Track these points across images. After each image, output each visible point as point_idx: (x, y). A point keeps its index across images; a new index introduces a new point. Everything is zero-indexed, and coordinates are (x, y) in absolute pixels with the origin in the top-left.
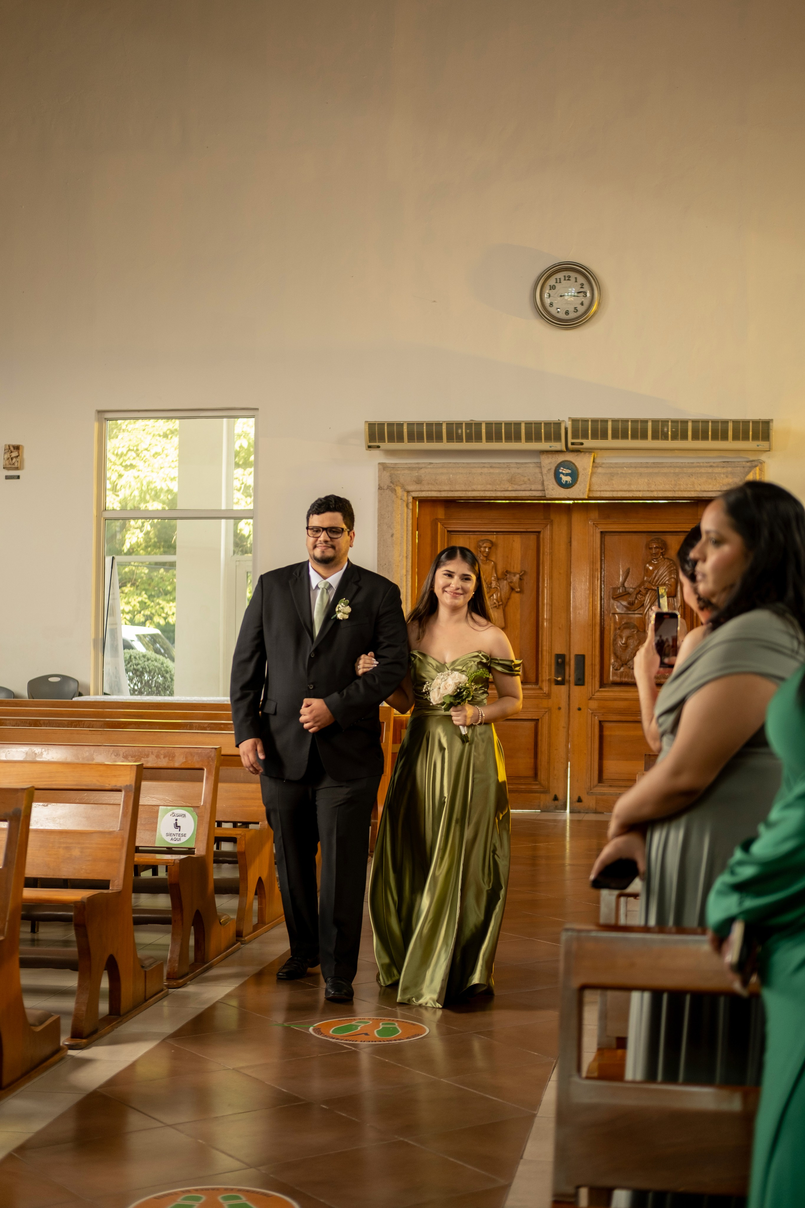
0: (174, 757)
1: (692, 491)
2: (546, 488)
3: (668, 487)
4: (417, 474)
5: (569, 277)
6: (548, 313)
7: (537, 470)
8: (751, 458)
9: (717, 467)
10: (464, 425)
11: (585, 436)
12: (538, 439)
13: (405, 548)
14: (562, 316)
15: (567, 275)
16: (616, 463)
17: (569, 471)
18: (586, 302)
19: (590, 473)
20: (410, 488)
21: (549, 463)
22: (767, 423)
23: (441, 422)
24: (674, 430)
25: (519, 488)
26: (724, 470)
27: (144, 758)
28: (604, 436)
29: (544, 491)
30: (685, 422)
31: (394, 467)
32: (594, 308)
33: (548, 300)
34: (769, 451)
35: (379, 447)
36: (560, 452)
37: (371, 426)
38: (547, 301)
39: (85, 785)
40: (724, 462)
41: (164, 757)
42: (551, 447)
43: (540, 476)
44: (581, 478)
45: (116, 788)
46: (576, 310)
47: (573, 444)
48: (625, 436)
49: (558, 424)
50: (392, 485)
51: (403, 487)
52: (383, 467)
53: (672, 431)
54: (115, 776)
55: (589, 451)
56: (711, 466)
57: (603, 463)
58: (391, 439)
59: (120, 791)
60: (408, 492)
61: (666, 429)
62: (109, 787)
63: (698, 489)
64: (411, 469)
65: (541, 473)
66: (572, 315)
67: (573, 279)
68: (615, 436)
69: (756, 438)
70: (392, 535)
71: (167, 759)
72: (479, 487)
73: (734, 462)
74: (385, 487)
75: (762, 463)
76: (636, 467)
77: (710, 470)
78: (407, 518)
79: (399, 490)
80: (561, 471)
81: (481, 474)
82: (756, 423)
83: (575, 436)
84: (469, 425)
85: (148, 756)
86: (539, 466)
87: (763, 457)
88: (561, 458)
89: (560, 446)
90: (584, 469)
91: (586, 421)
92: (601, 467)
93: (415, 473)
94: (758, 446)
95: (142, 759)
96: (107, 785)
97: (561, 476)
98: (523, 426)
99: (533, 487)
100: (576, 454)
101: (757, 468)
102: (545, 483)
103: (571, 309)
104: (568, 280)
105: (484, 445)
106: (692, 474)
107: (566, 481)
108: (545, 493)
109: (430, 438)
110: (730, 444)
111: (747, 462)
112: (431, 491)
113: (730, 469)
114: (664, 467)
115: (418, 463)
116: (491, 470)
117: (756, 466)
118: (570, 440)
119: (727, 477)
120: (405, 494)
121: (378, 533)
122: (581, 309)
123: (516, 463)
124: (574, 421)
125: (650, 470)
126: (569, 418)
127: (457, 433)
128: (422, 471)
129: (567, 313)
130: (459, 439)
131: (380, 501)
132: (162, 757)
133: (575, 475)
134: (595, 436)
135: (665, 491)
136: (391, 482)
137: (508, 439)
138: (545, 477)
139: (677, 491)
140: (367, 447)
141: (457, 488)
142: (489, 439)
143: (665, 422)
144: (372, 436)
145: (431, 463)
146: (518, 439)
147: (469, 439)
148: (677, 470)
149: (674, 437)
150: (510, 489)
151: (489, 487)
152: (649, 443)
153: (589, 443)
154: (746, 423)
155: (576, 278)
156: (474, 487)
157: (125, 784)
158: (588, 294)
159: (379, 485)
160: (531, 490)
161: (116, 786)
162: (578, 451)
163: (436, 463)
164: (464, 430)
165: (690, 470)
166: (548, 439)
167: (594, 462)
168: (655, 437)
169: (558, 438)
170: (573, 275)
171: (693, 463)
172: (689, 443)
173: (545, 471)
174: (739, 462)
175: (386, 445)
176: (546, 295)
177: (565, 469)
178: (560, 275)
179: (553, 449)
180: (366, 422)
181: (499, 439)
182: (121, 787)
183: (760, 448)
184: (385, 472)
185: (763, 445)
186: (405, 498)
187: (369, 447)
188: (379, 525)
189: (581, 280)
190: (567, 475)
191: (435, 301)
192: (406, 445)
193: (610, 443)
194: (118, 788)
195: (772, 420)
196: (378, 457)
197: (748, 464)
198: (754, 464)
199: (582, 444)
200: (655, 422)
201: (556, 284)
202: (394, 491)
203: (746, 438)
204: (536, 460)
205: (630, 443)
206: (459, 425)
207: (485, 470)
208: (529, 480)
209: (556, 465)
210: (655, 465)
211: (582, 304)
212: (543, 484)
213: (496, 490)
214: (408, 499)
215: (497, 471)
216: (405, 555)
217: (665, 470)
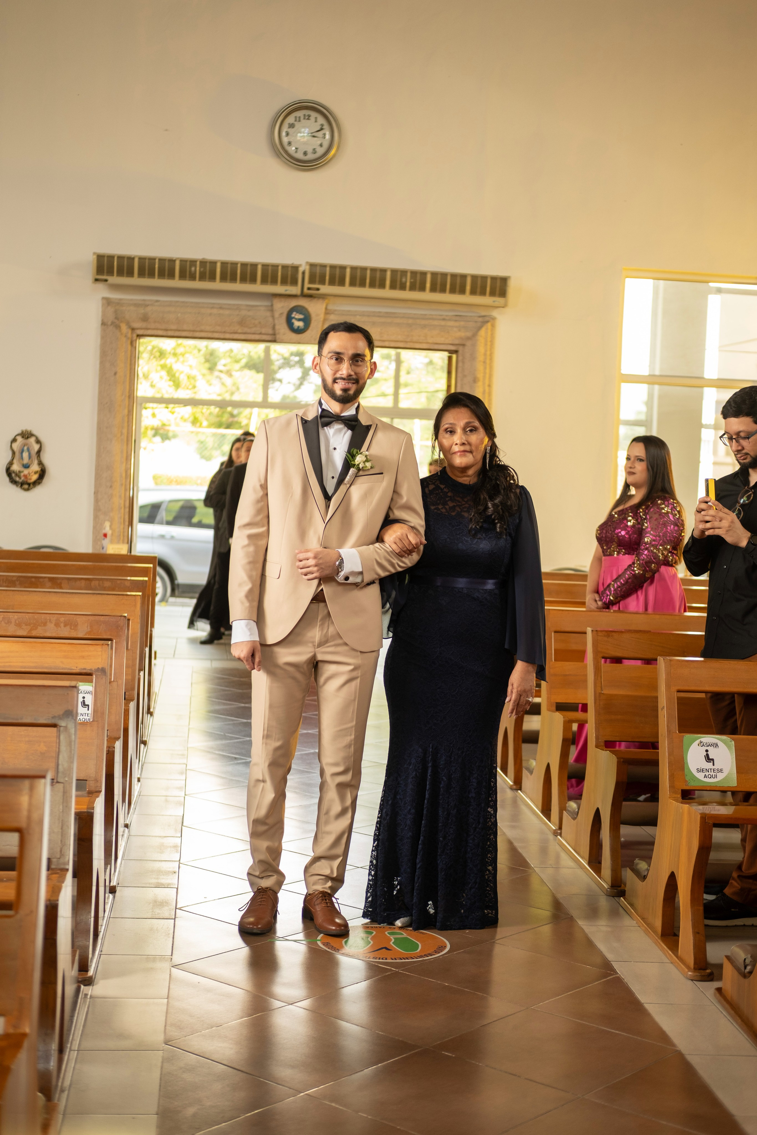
0: (76, 625)
1: (424, 343)
2: (277, 332)
3: (400, 338)
4: (143, 311)
5: (309, 116)
6: (286, 152)
7: (268, 314)
8: (483, 314)
9: (450, 320)
10: (198, 263)
11: (322, 282)
12: (274, 282)
13: (128, 387)
14: (300, 156)
15: (307, 114)
16: (349, 311)
17: (301, 316)
18: (326, 144)
19: (322, 319)
20: (135, 325)
21: (282, 307)
22: (504, 281)
23: (174, 259)
24: (412, 280)
25: (249, 331)
26: (457, 324)
27: (41, 626)
28: (342, 283)
29: (274, 334)
30: (424, 274)
31: (119, 303)
32: (333, 152)
33: (286, 138)
34: (503, 307)
35: (106, 280)
36: (294, 296)
37: (100, 258)
38: (285, 140)
39: (46, 668)
40: (457, 316)
41: (65, 626)
42: (286, 290)
43: (271, 319)
44: (313, 324)
45: (85, 671)
46: (314, 151)
47: (309, 289)
48: (363, 284)
49: (295, 268)
50: (116, 321)
51: (128, 324)
52: (107, 302)
53: (411, 283)
54: (83, 657)
55: (323, 297)
56: (444, 319)
57: (336, 310)
58: (120, 273)
59: (90, 674)
60: (133, 329)
61: (404, 280)
62: (77, 671)
63: (430, 341)
64: (137, 305)
65: (273, 317)
66: (310, 156)
67: (312, 119)
68: (353, 284)
69: (493, 294)
70: (115, 374)
71: (68, 627)
72: (208, 328)
73: (467, 316)
74: (109, 323)
75: (494, 319)
76: (368, 316)
77: (443, 323)
78: (131, 356)
79: (124, 327)
80: (293, 316)
81: (210, 314)
82: (494, 279)
83: (311, 281)
84: (203, 263)
85: (45, 624)
86: (271, 309)
87: (495, 313)
88: (294, 303)
89: (295, 290)
90: (317, 315)
91: (324, 266)
92: (332, 313)
93: (142, 311)
94: (494, 301)
95: (39, 627)
96: (73, 668)
97: (294, 321)
98: (260, 267)
99: (264, 331)
100: (309, 299)
101: (489, 324)
102: (277, 327)
103: (310, 150)
104: (308, 119)
105: (217, 285)
106: (424, 326)
107: (299, 327)
108: (275, 338)
109: (162, 275)
110: (467, 298)
111: (480, 317)
112: (157, 329)
113: (462, 323)
114: (396, 317)
115: (144, 300)
116: (221, 311)
117: (488, 322)
118: (307, 285)
119: (460, 330)
120: (130, 332)
121: (100, 370)
122: (320, 151)
123: (247, 306)
124: (312, 266)
125: (383, 320)
126: (307, 263)
127: (190, 271)
128: (149, 309)
129: (305, 153)
130: (193, 277)
131: (103, 337)
132: (62, 625)
133: (307, 320)
134: (332, 283)
135: (397, 341)
136: (116, 318)
137: (243, 280)
138: (276, 321)
139: (410, 342)
140: (94, 280)
141: (185, 327)
142: (223, 278)
143: (404, 272)
144: (100, 269)
145: (157, 301)
146: (253, 280)
147: (202, 278)
148: (410, 321)
149: (413, 288)
150: (240, 331)
151: (218, 328)
152: (387, 293)
153: (325, 289)
154: (484, 278)
155: (316, 118)
156: (203, 328)
157: (96, 668)
158: (328, 136)
159: (102, 320)
160: (260, 334)
161: (85, 669)
162: (310, 296)
163: (164, 301)
164: (198, 269)
165: (423, 322)
166: (284, 282)
167: (326, 309)
168: (393, 287)
169: (294, 282)
170: (314, 114)
171: (425, 315)
172: (427, 295)
173: (277, 315)
174: (471, 316)
175: (114, 279)
176: (284, 134)
177: (298, 314)
178: (300, 114)
179: (288, 292)
180: (94, 253)
181: (233, 279)
182: (91, 670)
183: (496, 304)
184: (109, 308)
185: (499, 301)
186: (129, 335)
187: (97, 280)
188: (102, 363)
189: (321, 120)
190: (299, 320)
191: (166, 130)
192: (135, 280)
193: (347, 290)
194: (89, 671)
195: (509, 277)
196: (102, 291)
197: (480, 319)
198: (487, 319)
199: (318, 289)
200: (394, 272)
201: (296, 123)
202: (118, 327)
203: (483, 293)
204: (267, 303)
205: (367, 291)
206: (193, 262)
207: (215, 311)
208: (260, 323)
209: (288, 309)
210: (388, 315)
211: (321, 145)
212: (274, 328)
213: (224, 332)
214: (132, 337)
215: (227, 312)
216: (127, 395)
217: (398, 321)
